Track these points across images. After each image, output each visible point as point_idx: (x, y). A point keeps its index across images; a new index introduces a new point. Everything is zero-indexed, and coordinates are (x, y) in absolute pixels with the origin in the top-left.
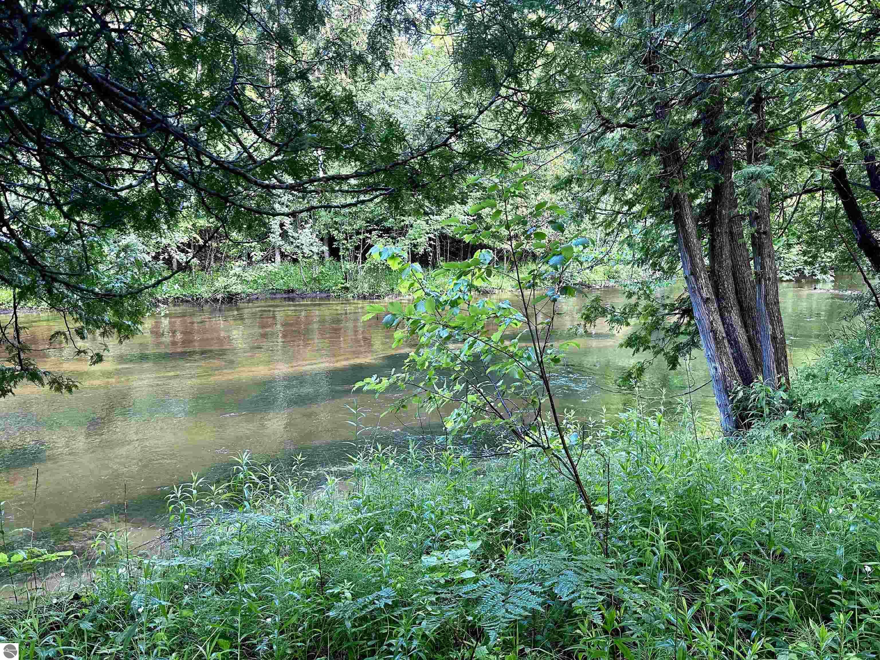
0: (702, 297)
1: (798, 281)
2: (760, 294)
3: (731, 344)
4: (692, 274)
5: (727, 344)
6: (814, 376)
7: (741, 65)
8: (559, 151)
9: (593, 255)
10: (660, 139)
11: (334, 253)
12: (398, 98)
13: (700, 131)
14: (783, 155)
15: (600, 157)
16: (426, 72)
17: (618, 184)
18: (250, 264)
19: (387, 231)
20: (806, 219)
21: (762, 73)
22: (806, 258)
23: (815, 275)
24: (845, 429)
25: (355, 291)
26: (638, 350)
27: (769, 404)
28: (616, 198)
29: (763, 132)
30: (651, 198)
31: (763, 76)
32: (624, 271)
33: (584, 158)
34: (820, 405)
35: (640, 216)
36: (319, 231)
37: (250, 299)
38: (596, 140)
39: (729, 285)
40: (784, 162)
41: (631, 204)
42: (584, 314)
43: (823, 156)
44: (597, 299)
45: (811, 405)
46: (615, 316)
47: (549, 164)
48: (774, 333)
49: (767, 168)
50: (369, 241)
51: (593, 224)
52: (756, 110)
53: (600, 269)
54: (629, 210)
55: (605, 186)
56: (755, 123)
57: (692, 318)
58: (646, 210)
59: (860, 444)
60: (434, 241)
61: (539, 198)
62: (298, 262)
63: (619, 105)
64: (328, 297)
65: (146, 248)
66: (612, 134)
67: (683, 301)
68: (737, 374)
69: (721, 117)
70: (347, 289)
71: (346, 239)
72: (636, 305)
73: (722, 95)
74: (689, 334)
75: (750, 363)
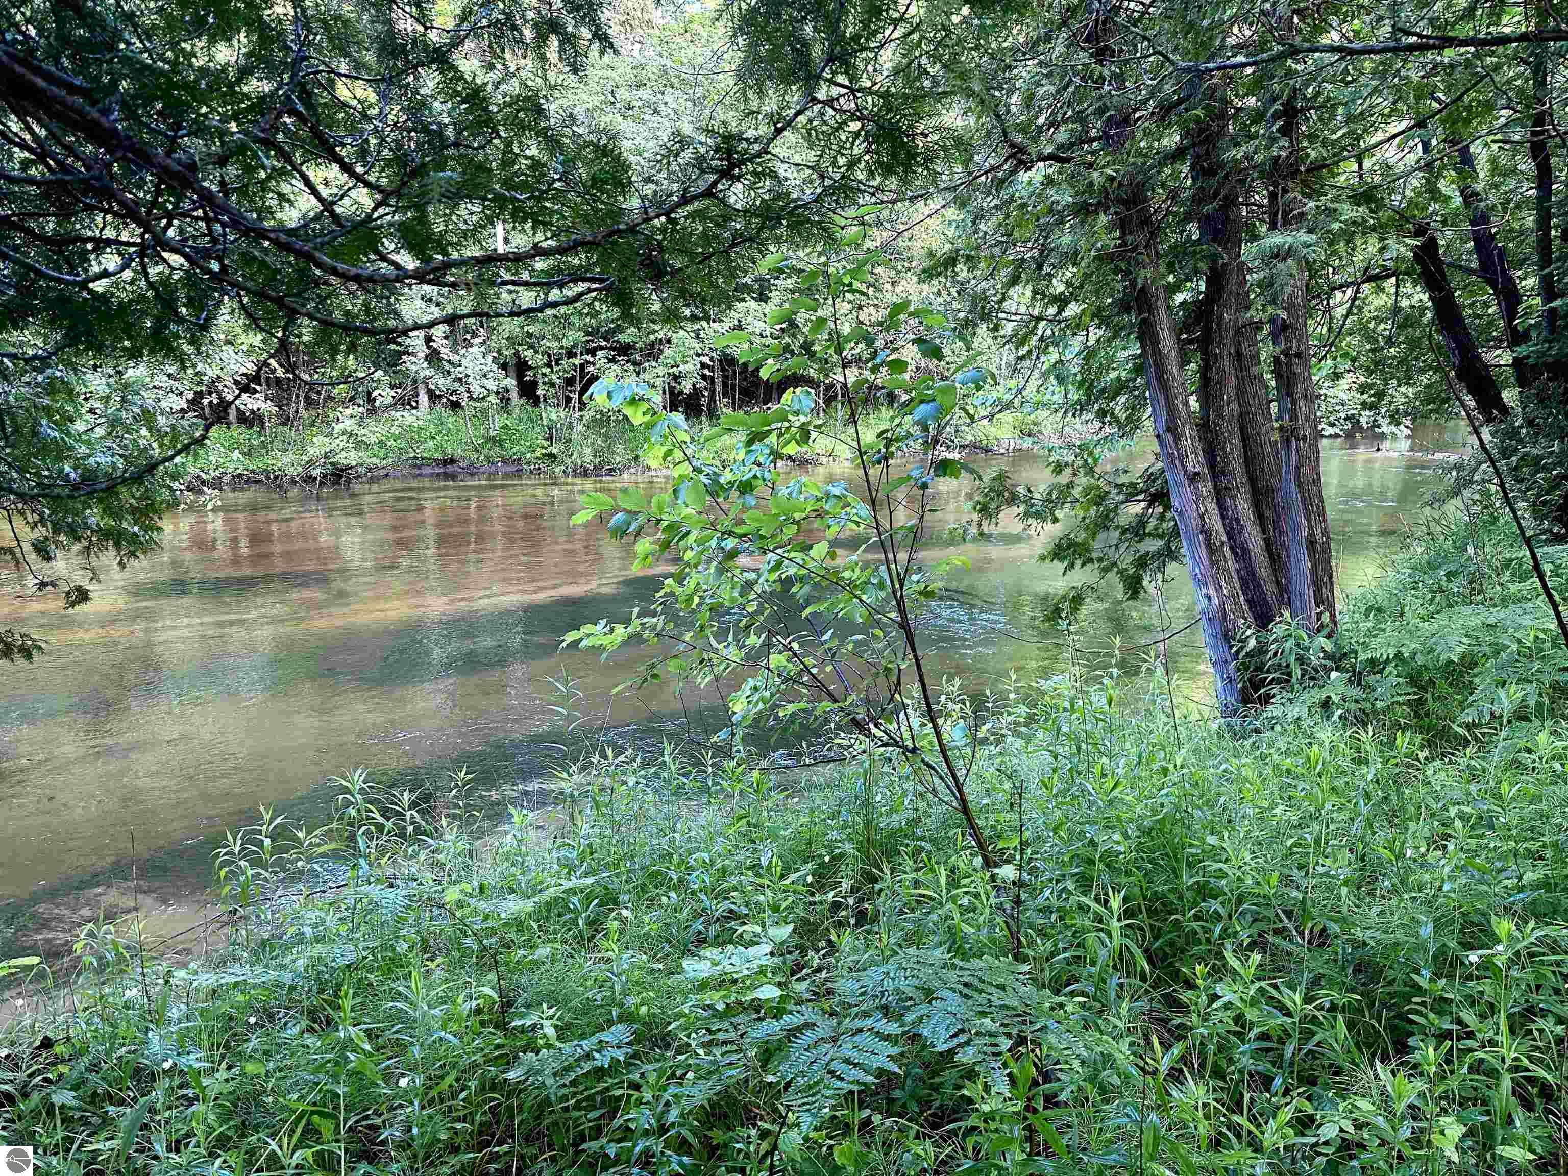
0: (1186, 471)
1: (1349, 435)
2: (1288, 465)
3: (1236, 554)
4: (1169, 429)
5: (1228, 555)
6: (1379, 610)
7: (1262, 46)
8: (936, 203)
9: (995, 395)
10: (1116, 184)
11: (528, 390)
12: (640, 103)
13: (1185, 169)
14: (1332, 213)
15: (1007, 216)
16: (690, 55)
17: (1040, 267)
18: (373, 411)
19: (625, 350)
20: (1365, 328)
21: (1297, 62)
22: (1365, 396)
23: (1379, 426)
24: (1430, 702)
25: (569, 461)
26: (1072, 566)
27: (1301, 660)
28: (1035, 292)
29: (1298, 171)
30: (1097, 293)
31: (1300, 68)
32: (1049, 422)
33: (978, 217)
34: (1387, 661)
35: (1078, 326)
36: (499, 352)
37: (374, 476)
38: (1000, 184)
39: (1233, 448)
40: (1336, 226)
41: (1062, 301)
42: (978, 503)
43: (1402, 216)
44: (1001, 477)
45: (1373, 662)
46: (1032, 506)
47: (917, 227)
48: (1311, 535)
49: (1303, 237)
50: (591, 369)
51: (995, 338)
52: (1286, 131)
53: (1007, 417)
54: (1059, 312)
55: (1016, 269)
56: (1283, 154)
57: (1168, 507)
58: (1088, 313)
59: (1459, 730)
60: (711, 368)
61: (899, 289)
62: (462, 408)
63: (1041, 121)
64: (519, 474)
65: (176, 384)
66: (1029, 174)
67: (1150, 478)
68: (1245, 608)
69: (1223, 142)
70: (552, 456)
71: (550, 366)
72: (1070, 485)
73: (1227, 102)
74: (1161, 537)
75: (1270, 589)
